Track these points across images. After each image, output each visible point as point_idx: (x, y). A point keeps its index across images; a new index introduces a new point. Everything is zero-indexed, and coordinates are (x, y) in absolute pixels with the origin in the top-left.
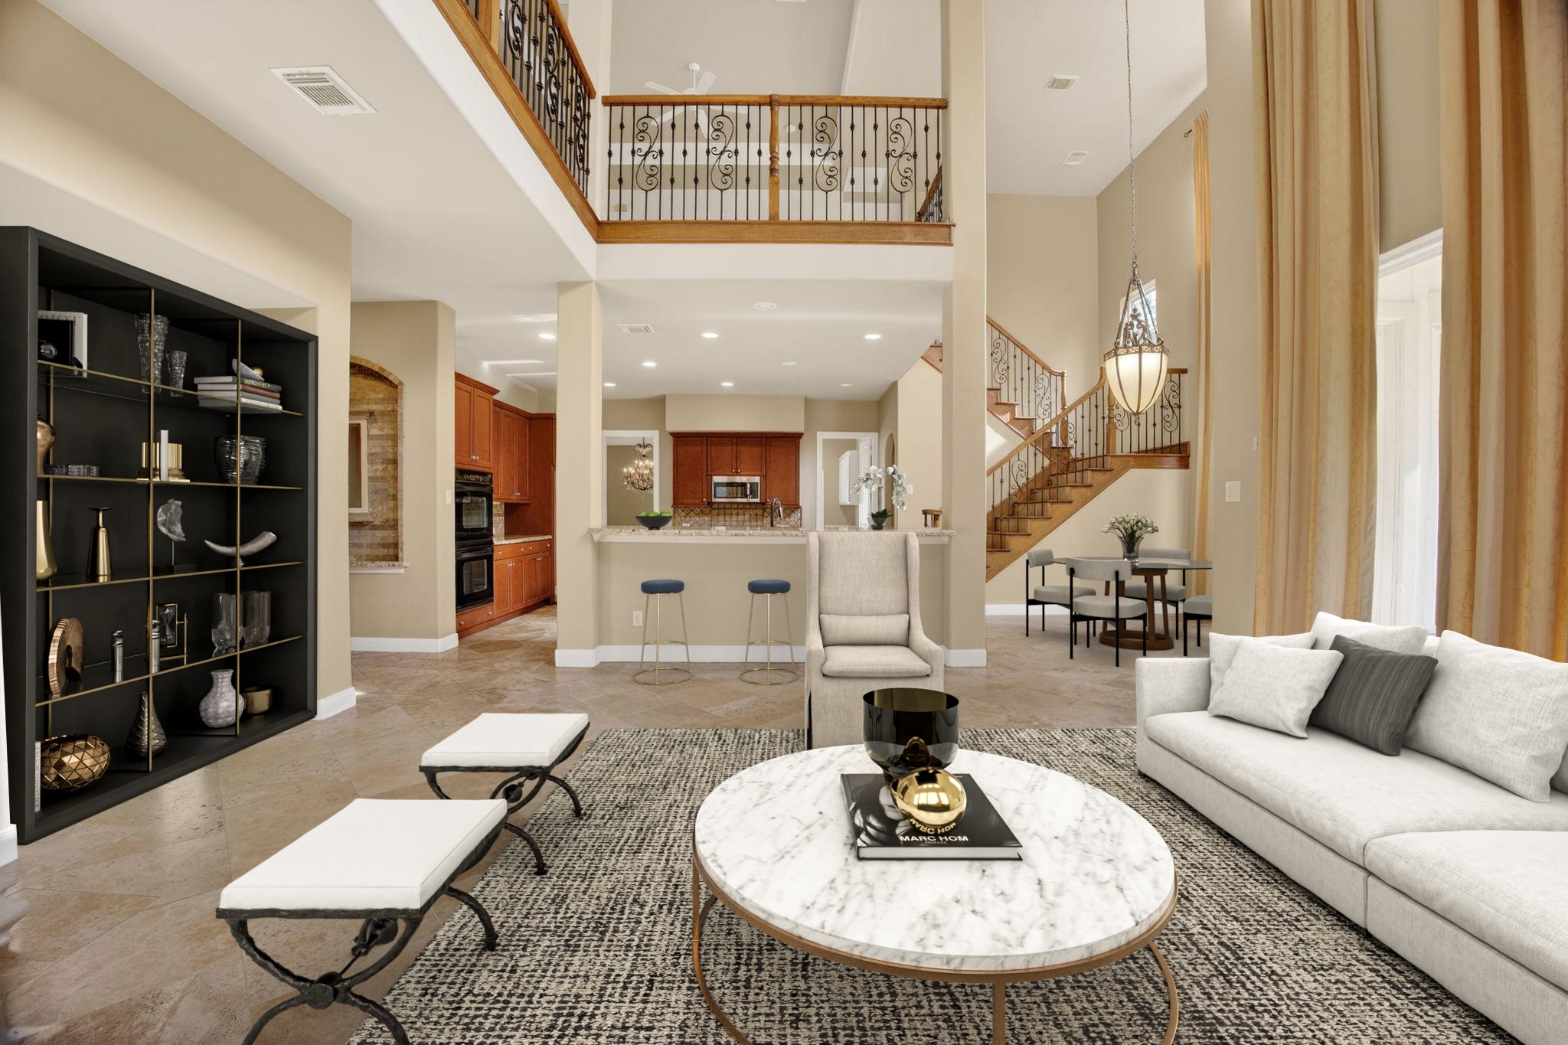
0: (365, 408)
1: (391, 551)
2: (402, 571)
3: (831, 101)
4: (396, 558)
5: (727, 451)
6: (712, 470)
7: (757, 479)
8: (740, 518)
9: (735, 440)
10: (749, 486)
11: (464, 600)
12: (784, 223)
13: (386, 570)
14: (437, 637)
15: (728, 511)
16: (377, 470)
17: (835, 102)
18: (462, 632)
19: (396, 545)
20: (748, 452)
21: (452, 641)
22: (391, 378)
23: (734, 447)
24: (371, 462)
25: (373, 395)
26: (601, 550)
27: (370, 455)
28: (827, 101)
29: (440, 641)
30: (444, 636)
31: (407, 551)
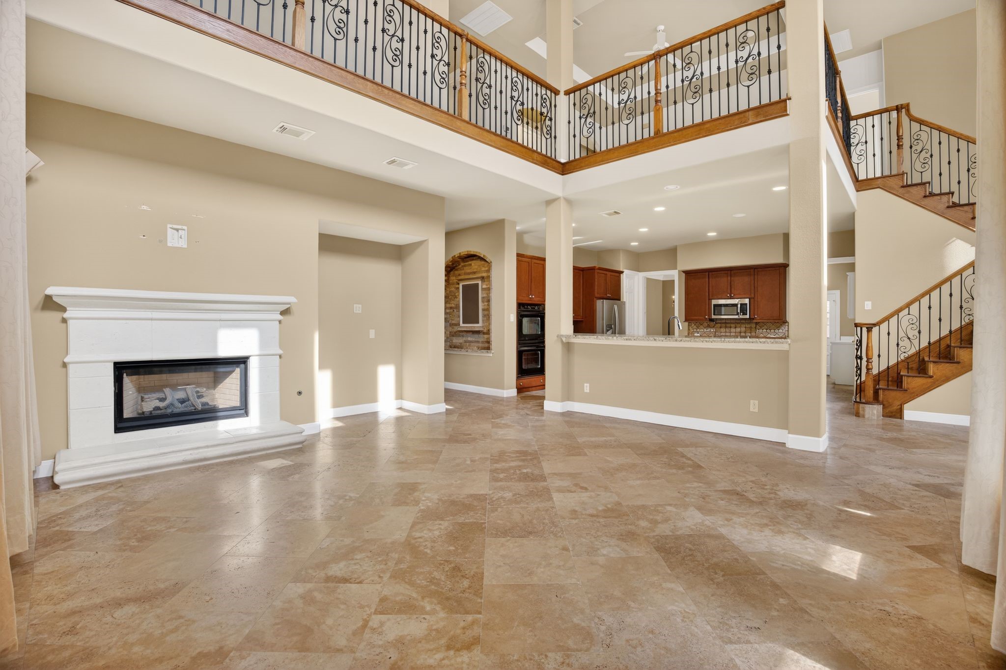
0: (480, 275)
1: (486, 345)
2: (491, 355)
3: (693, 40)
4: (488, 348)
5: (724, 281)
6: (712, 296)
7: (747, 301)
8: (738, 330)
9: (729, 272)
10: (739, 306)
11: (522, 372)
12: (665, 134)
13: (484, 354)
14: (503, 389)
15: (728, 325)
16: (485, 305)
17: (697, 39)
18: (520, 390)
19: (488, 342)
20: (740, 281)
21: (513, 392)
22: (487, 260)
23: (729, 278)
24: (483, 302)
25: (483, 269)
26: (568, 347)
27: (483, 298)
28: (690, 41)
29: (505, 391)
30: (507, 389)
31: (494, 345)
